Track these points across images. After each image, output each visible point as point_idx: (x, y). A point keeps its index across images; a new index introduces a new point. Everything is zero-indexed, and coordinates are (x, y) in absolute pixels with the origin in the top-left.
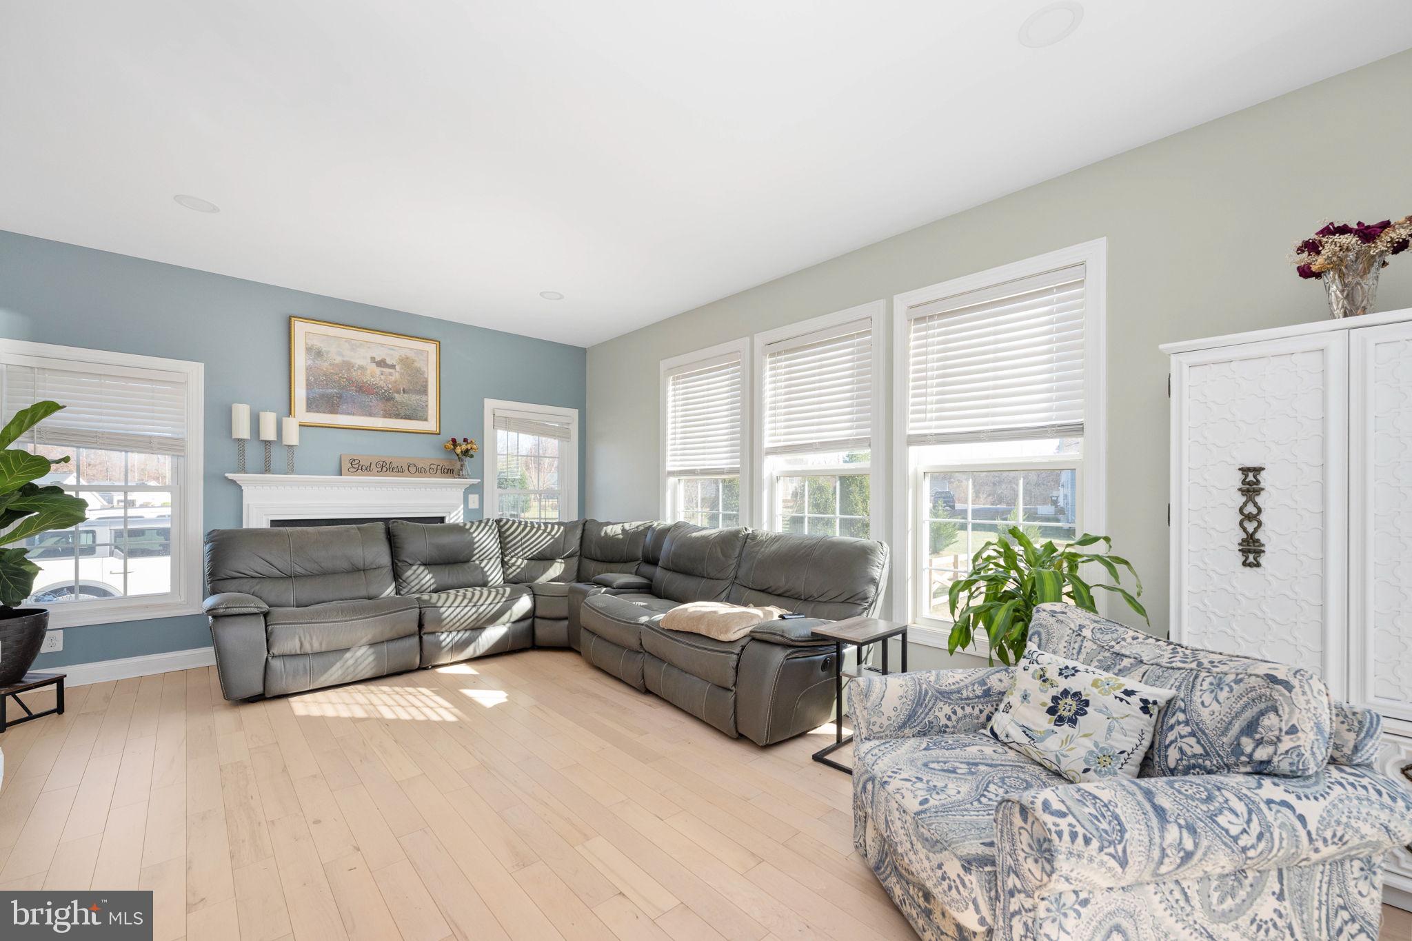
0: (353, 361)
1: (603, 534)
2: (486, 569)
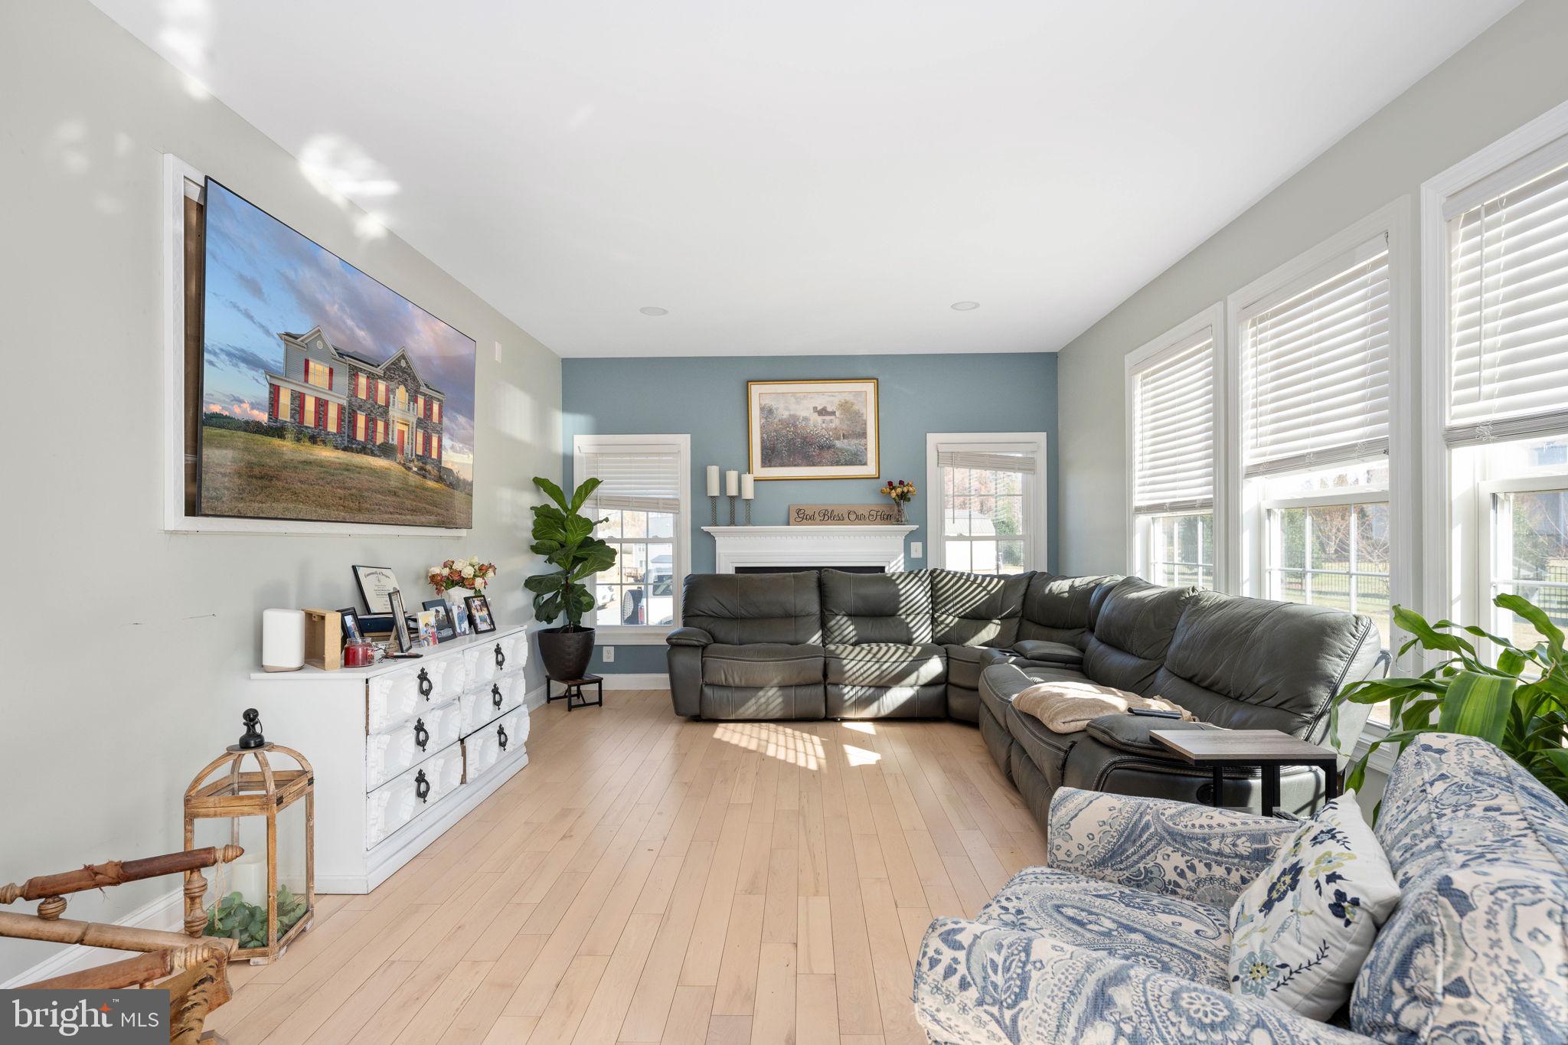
0: (798, 413)
1: (1047, 591)
2: (911, 625)
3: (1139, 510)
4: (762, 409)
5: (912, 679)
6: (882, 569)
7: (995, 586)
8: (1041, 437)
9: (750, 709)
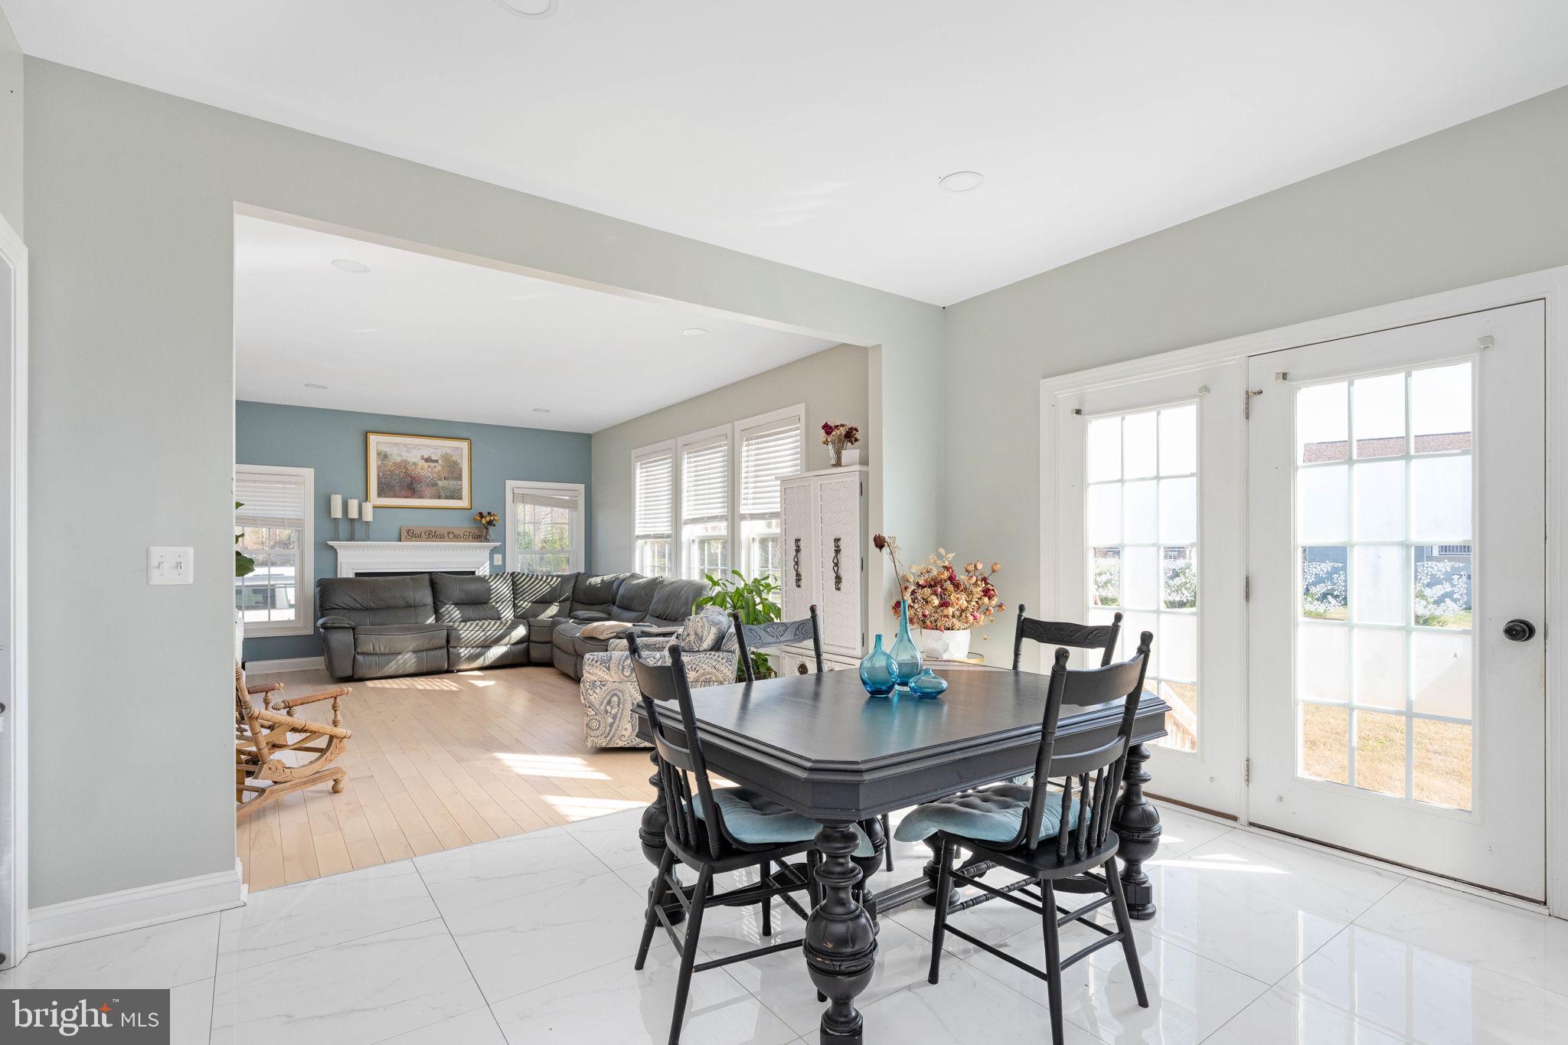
0: (409, 459)
1: (588, 584)
2: (499, 609)
3: (638, 537)
4: (379, 454)
5: (506, 640)
6: (473, 573)
7: (555, 582)
8: (581, 487)
9: (391, 669)
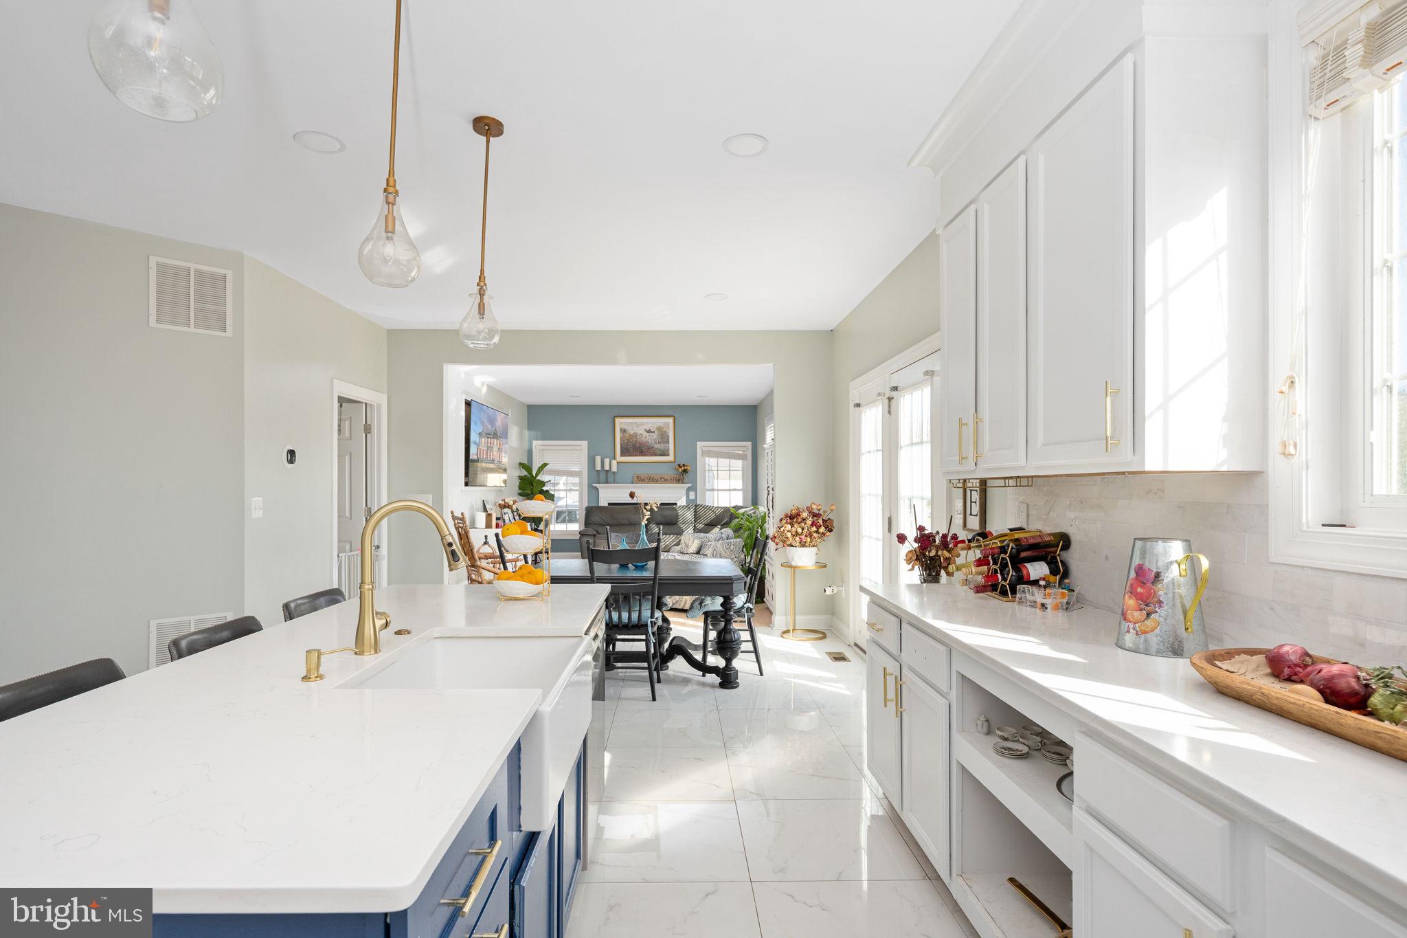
0: (638, 432)
2: (683, 528)
4: (621, 430)
6: (676, 504)
7: (720, 511)
8: (749, 444)
